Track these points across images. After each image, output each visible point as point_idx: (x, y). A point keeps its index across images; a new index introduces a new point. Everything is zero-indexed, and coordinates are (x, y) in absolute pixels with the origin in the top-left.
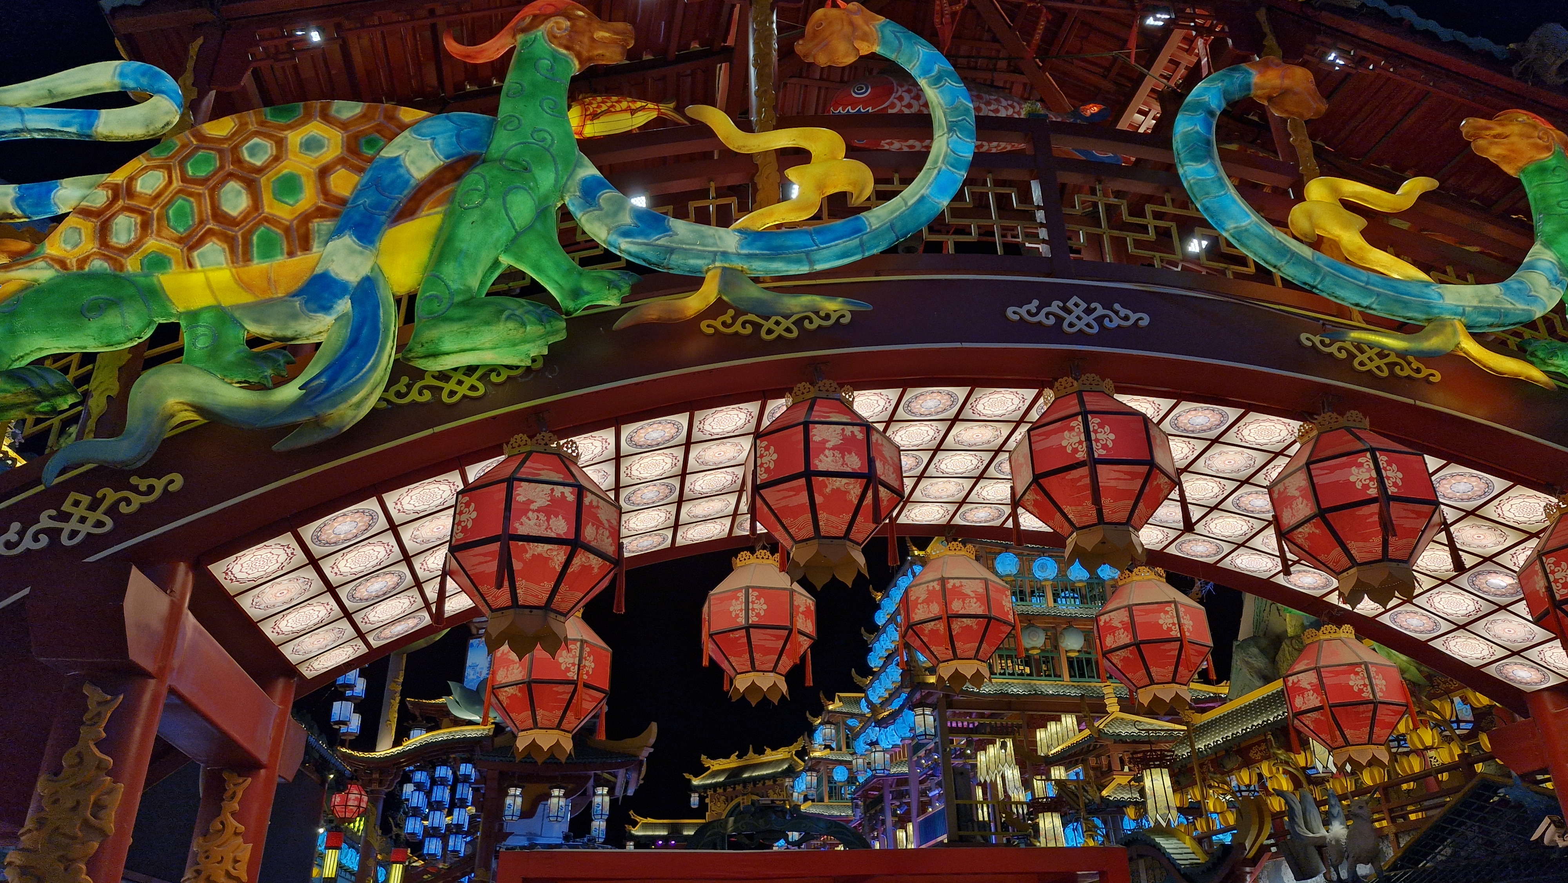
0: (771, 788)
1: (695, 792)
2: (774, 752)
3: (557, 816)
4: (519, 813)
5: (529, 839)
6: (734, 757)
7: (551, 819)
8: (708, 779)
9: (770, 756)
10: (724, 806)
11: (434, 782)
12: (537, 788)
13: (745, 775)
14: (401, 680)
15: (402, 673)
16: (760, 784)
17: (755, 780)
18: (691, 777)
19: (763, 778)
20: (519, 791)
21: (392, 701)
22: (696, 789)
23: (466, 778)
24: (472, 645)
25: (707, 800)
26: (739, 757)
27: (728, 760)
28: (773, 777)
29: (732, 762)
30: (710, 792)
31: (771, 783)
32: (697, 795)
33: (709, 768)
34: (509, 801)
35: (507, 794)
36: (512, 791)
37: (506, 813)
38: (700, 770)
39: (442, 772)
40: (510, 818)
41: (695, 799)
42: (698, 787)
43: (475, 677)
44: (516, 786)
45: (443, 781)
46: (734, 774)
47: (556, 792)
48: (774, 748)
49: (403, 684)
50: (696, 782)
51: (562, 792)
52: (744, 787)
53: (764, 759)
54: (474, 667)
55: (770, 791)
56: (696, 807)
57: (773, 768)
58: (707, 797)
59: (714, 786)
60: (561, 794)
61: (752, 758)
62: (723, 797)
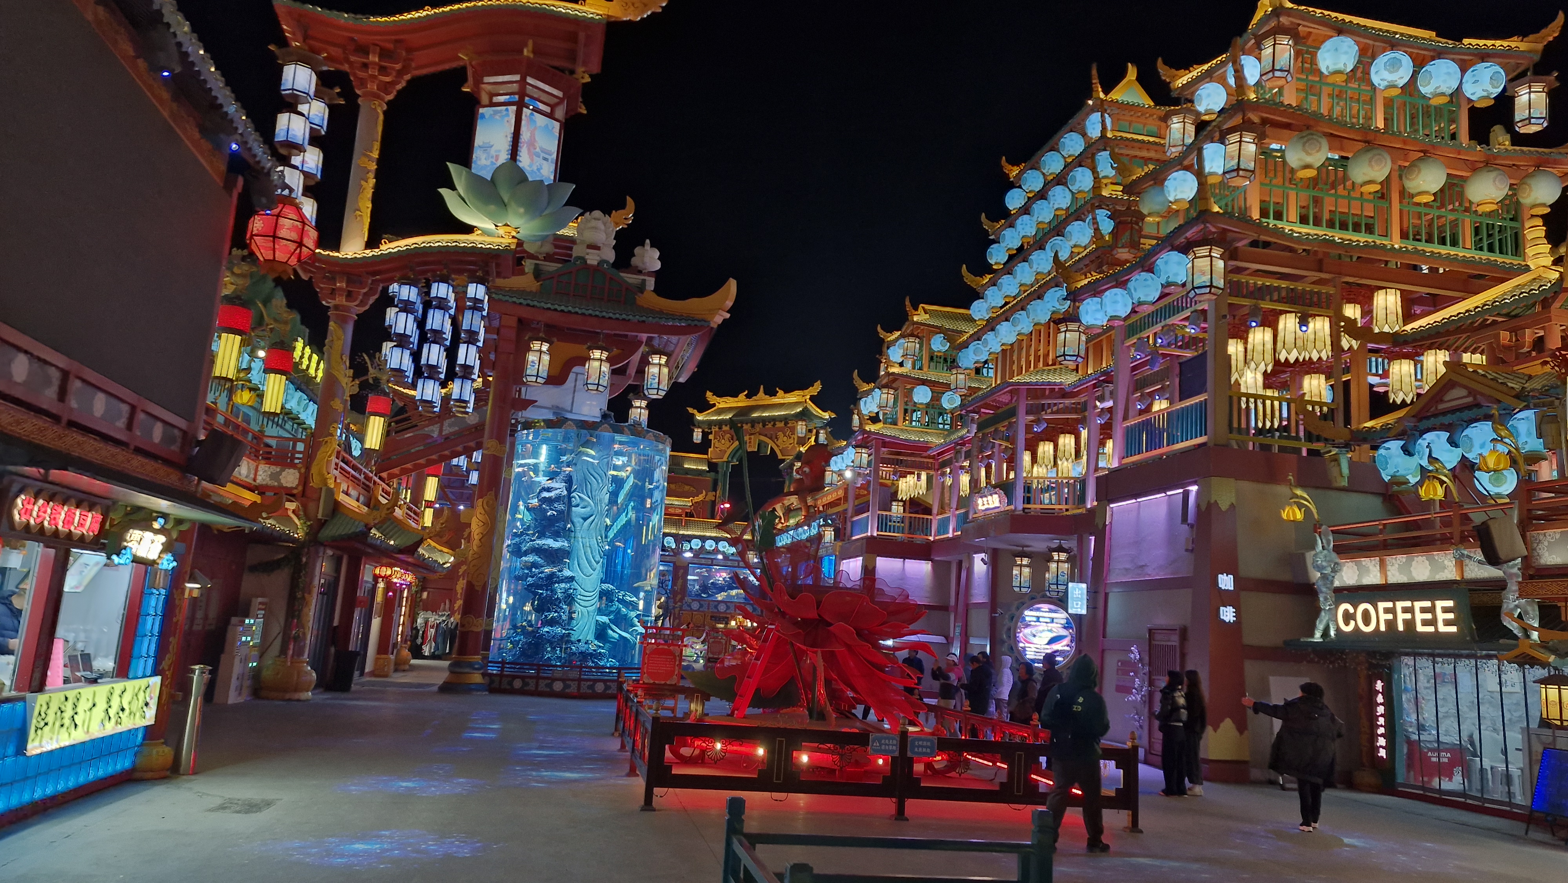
0: (781, 430)
1: (699, 427)
2: (787, 395)
3: (598, 385)
4: (545, 375)
5: (554, 413)
6: (742, 396)
7: (590, 387)
8: (713, 416)
9: (782, 397)
10: (728, 444)
11: (428, 305)
12: (572, 349)
13: (755, 415)
14: (375, 155)
15: (377, 146)
16: (770, 426)
17: (764, 421)
18: (695, 412)
19: (774, 420)
20: (545, 347)
21: (363, 183)
22: (700, 424)
23: (476, 305)
24: (483, 116)
25: (711, 437)
26: (748, 396)
27: (736, 399)
28: (785, 419)
29: (741, 401)
30: (715, 429)
31: (782, 424)
32: (700, 430)
33: (714, 405)
34: (532, 357)
35: (529, 349)
36: (536, 345)
37: (528, 372)
38: (705, 406)
39: (440, 290)
40: (534, 379)
41: (697, 436)
42: (703, 422)
43: (488, 163)
44: (543, 340)
45: (442, 304)
46: (743, 412)
47: (597, 354)
48: (787, 391)
49: (379, 162)
50: (700, 417)
51: (605, 355)
52: (753, 426)
53: (775, 400)
54: (487, 148)
55: (780, 434)
56: (699, 442)
57: (786, 410)
58: (711, 433)
59: (720, 423)
60: (604, 357)
61: (762, 398)
62: (729, 435)
